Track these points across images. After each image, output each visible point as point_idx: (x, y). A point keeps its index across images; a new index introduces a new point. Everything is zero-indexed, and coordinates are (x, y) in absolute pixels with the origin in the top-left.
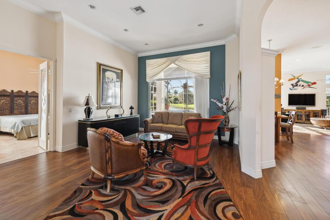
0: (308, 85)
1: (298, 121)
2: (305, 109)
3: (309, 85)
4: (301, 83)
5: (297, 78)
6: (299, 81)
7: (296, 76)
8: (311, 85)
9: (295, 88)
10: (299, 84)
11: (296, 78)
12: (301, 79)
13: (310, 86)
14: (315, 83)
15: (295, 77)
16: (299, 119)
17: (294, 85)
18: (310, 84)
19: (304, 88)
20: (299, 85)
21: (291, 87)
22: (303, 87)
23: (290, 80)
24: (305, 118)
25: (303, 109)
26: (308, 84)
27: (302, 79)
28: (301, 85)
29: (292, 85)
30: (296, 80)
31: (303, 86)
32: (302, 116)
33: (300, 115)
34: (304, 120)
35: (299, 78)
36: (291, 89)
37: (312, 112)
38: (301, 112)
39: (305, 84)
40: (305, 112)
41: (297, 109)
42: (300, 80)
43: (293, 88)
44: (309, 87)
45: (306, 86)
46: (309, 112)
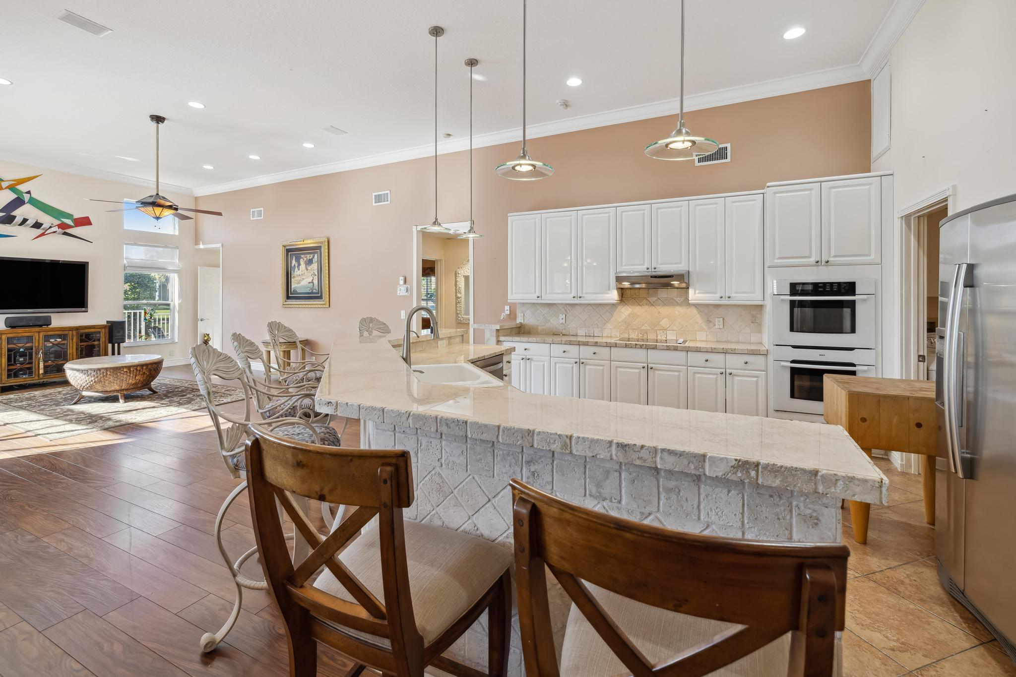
0: (60, 226)
1: (13, 382)
2: (48, 322)
3: (63, 226)
4: (29, 211)
5: (12, 188)
6: (18, 202)
8: (70, 227)
10: (19, 213)
11: (5, 184)
12: (29, 192)
13: (69, 231)
14: (85, 221)
16: (21, 370)
18: (69, 222)
19: (42, 235)
20: (19, 219)
22: (39, 231)
24: (45, 361)
25: (41, 326)
26: (58, 222)
27: (36, 196)
28: (31, 222)
30: (8, 195)
31: (37, 225)
32: (31, 355)
33: (23, 355)
34: (41, 371)
35: (23, 188)
37: (75, 333)
38: (30, 339)
39: (47, 220)
40: (47, 338)
41: (12, 325)
42: (26, 197)
44: (65, 234)
45: (51, 227)
46: (64, 337)
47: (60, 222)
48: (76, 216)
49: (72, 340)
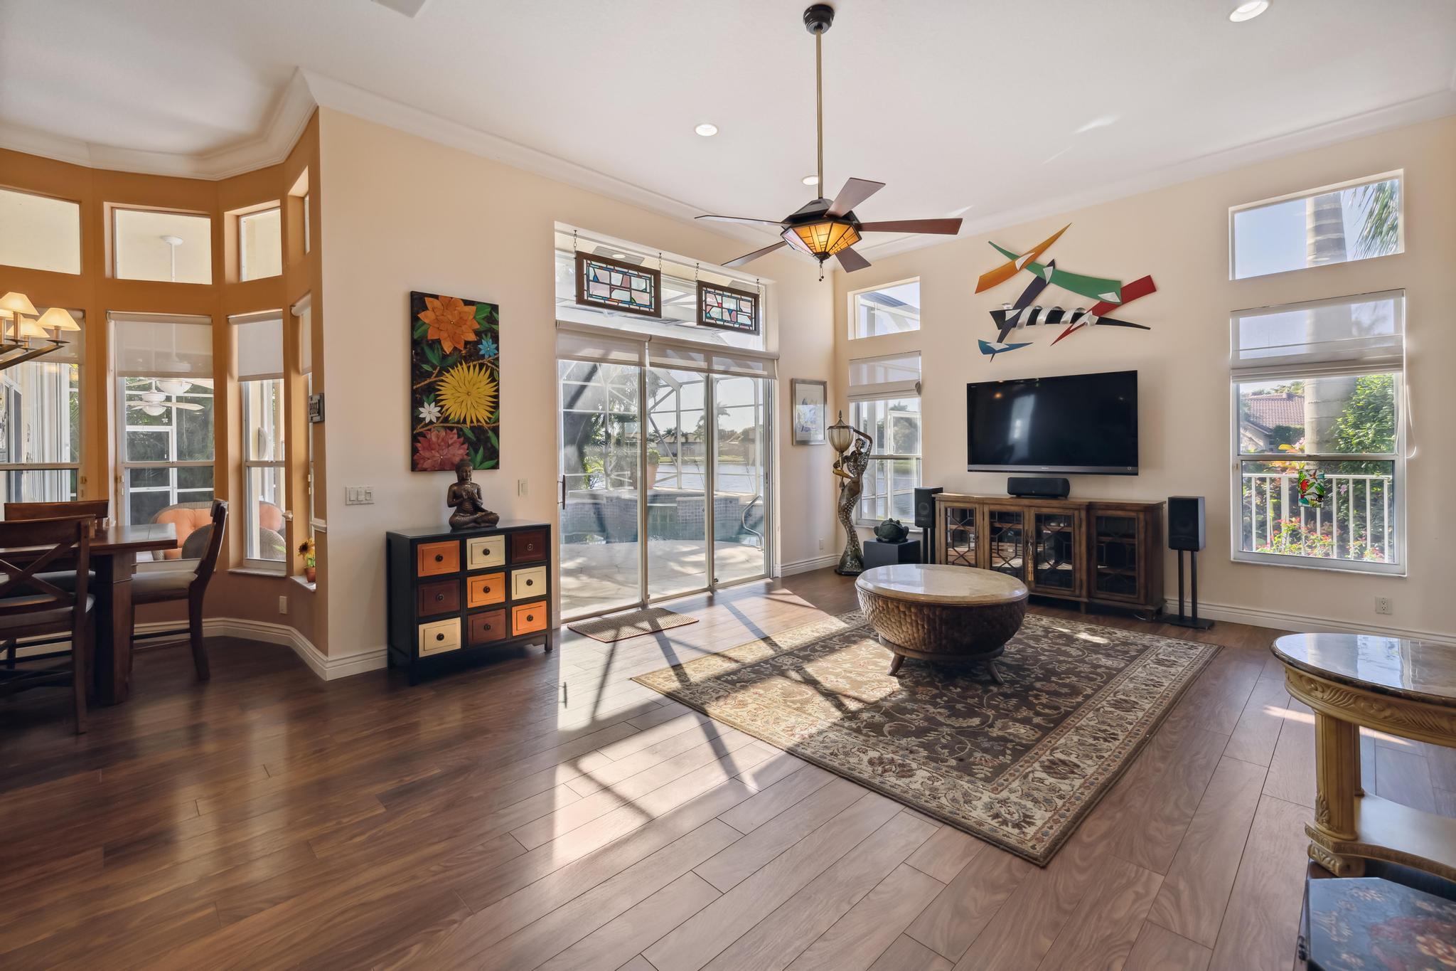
0: (1096, 310)
2: (1060, 490)
3: (1102, 308)
4: (1052, 297)
5: (1030, 264)
6: (1038, 286)
7: (1024, 247)
8: (1113, 306)
9: (1016, 336)
11: (1019, 263)
12: (1052, 263)
13: (1116, 315)
14: (1145, 287)
15: (1013, 257)
17: (1010, 315)
18: (1111, 297)
19: (1066, 333)
21: (990, 332)
22: (1059, 329)
23: (986, 284)
25: (1053, 496)
26: (1095, 303)
27: (1061, 266)
28: (1042, 317)
29: (998, 316)
30: (1025, 279)
31: (1055, 317)
35: (1044, 258)
36: (986, 349)
39: (1072, 301)
41: (1016, 488)
42: (1048, 273)
43: (1000, 340)
44: (1107, 322)
45: (1077, 316)
46: (1068, 519)
47: (1097, 302)
48: (1127, 280)
49: (1080, 526)
